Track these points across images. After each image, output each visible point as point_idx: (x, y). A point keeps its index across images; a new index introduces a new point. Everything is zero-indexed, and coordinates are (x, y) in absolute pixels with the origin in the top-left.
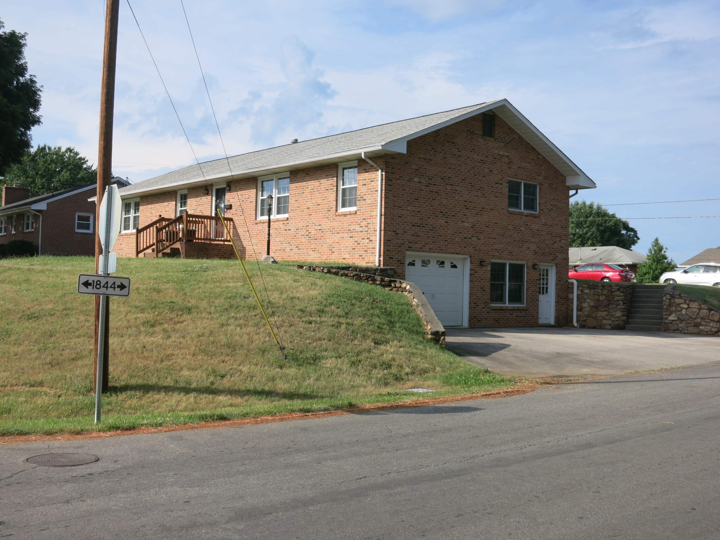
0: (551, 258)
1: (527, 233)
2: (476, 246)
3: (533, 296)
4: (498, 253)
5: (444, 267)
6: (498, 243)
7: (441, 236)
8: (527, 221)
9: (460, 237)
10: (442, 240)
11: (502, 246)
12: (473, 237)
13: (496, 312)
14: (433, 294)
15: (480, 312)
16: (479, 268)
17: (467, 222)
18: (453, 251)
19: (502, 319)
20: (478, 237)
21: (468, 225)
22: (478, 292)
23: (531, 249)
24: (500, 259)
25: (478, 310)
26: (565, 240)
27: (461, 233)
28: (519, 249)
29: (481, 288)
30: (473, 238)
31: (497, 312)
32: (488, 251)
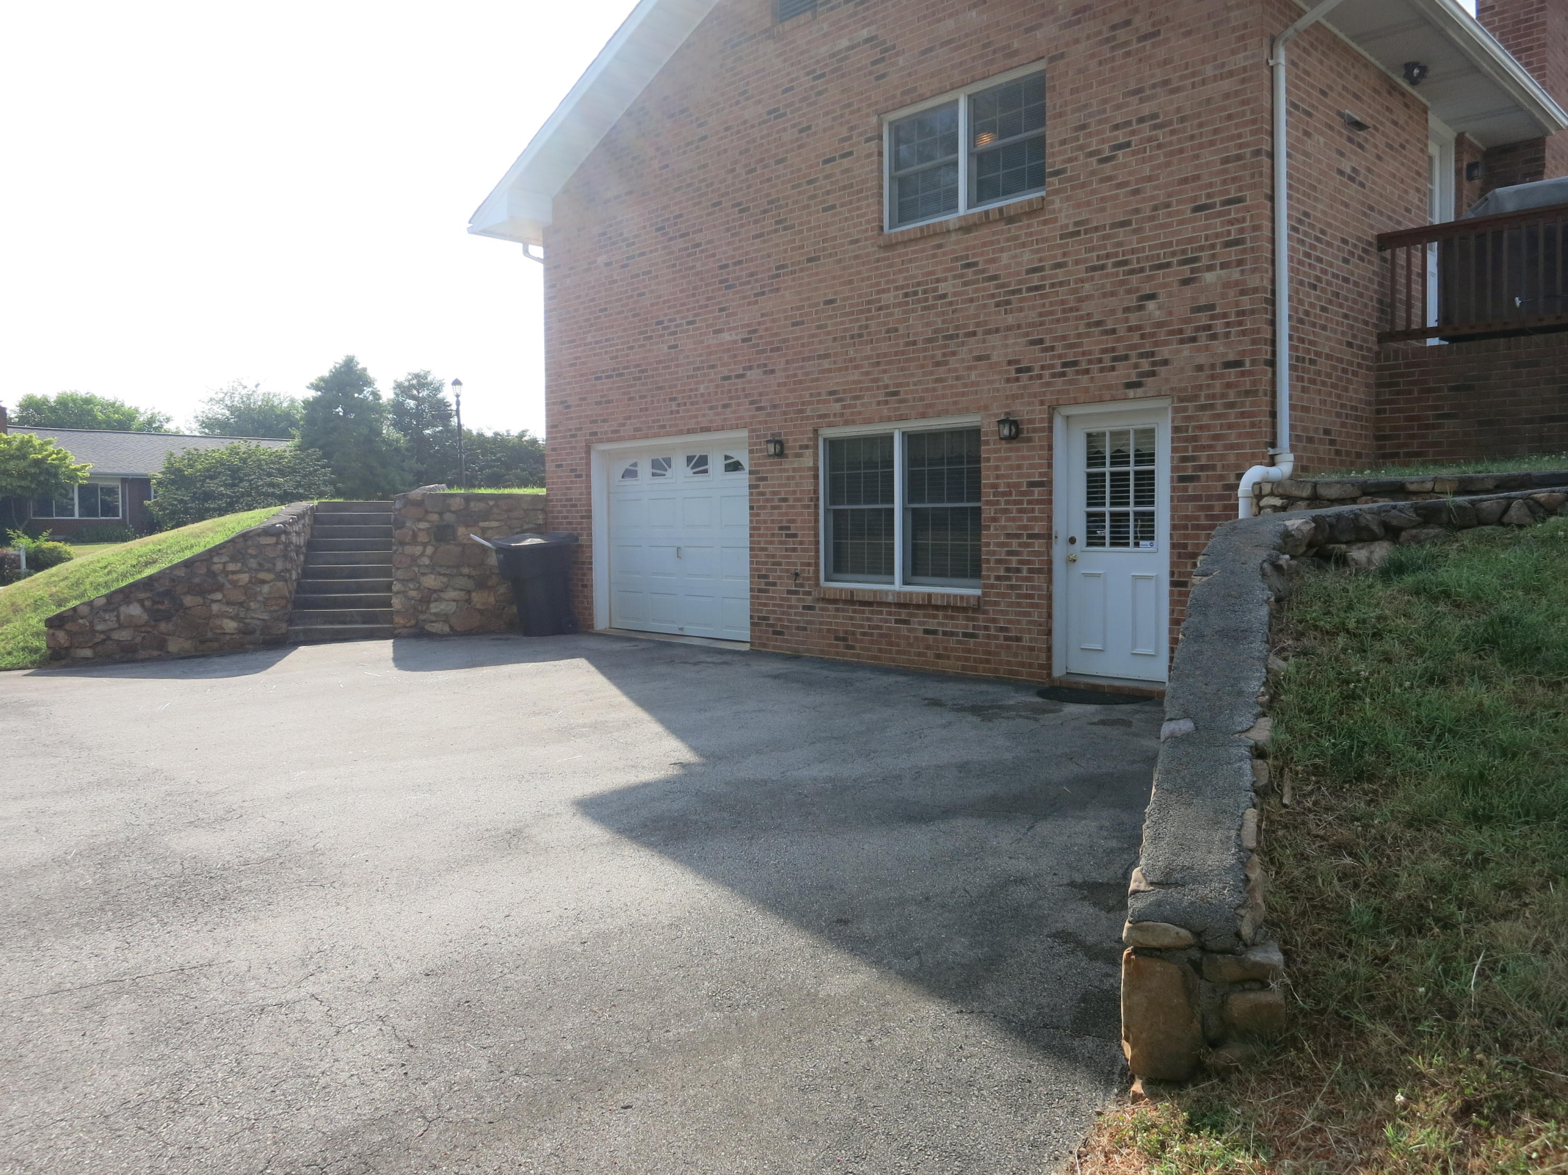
0: (1124, 372)
1: (971, 300)
2: (761, 394)
3: (1010, 553)
4: (838, 406)
5: (706, 471)
6: (840, 369)
7: (661, 388)
8: (967, 249)
9: (711, 381)
10: (664, 400)
11: (855, 376)
12: (750, 368)
13: (837, 610)
14: (679, 548)
15: (780, 606)
16: (771, 464)
17: (730, 329)
18: (692, 424)
19: (864, 634)
20: (765, 365)
21: (734, 337)
22: (772, 543)
23: (995, 359)
24: (846, 423)
25: (773, 598)
26: (1224, 266)
27: (713, 367)
28: (931, 373)
29: (781, 528)
30: (749, 373)
31: (843, 610)
32: (803, 403)
